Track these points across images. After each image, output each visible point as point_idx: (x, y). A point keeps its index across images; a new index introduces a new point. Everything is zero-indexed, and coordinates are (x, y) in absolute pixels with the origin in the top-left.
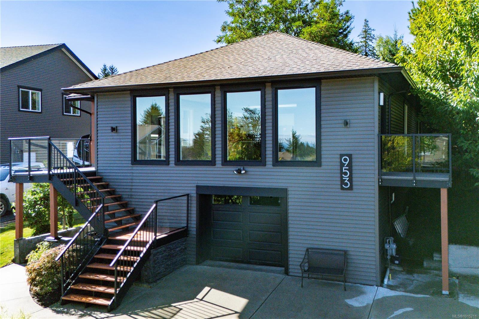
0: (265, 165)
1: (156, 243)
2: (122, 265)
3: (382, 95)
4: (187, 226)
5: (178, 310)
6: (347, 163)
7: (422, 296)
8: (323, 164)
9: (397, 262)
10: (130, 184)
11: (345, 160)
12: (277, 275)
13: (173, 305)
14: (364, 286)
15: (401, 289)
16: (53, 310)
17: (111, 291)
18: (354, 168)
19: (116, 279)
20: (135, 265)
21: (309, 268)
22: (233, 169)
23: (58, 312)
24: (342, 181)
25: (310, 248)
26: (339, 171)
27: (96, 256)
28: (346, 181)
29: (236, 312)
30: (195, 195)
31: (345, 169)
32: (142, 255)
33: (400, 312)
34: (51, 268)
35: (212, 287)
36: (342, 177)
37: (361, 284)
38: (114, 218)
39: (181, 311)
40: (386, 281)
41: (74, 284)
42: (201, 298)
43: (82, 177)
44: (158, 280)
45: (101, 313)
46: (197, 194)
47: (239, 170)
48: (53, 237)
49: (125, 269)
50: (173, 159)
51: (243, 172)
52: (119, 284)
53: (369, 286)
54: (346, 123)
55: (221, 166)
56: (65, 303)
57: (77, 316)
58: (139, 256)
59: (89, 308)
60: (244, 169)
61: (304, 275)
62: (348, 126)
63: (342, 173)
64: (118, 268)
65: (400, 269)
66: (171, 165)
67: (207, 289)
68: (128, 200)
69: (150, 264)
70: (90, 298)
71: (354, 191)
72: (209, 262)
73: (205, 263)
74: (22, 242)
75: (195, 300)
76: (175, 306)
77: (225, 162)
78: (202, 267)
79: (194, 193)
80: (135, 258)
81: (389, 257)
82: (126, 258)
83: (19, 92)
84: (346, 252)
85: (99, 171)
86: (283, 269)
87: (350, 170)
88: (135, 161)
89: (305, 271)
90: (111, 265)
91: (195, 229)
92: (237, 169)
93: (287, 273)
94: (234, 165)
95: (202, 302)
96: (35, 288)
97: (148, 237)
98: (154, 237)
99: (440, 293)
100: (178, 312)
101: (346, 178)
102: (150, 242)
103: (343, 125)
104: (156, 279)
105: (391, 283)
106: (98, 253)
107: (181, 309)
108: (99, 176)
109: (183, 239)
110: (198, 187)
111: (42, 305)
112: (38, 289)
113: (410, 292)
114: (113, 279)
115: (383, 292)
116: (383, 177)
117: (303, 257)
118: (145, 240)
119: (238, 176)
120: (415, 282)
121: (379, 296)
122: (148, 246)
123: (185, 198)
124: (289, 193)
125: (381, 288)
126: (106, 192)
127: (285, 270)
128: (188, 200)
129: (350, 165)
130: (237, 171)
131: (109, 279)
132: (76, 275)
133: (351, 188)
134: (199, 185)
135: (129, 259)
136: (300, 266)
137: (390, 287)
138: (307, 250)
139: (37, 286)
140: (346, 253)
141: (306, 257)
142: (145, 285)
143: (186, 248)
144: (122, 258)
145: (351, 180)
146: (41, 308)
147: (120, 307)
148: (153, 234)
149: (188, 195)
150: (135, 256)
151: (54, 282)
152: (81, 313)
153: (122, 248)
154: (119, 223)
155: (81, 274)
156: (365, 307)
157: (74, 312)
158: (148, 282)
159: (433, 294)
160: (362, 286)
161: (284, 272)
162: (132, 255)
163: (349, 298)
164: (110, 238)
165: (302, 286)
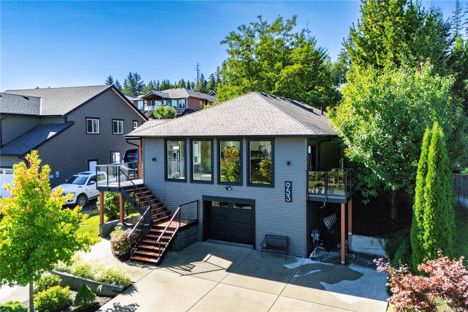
0: (242, 185)
1: (181, 229)
2: (163, 241)
3: (310, 147)
4: (197, 219)
5: (193, 266)
6: (289, 186)
7: (329, 264)
8: (275, 186)
9: (322, 244)
10: (164, 192)
11: (288, 185)
12: (249, 249)
13: (191, 263)
14: (298, 258)
15: (319, 260)
16: (127, 264)
17: (157, 255)
18: (293, 189)
19: (160, 249)
20: (169, 241)
21: (267, 246)
22: (223, 187)
23: (130, 265)
24: (286, 197)
25: (268, 235)
26: (284, 191)
27: (147, 236)
28: (288, 197)
29: (224, 269)
30: (202, 201)
31: (288, 190)
32: (173, 236)
33: (313, 272)
34: (125, 241)
35: (212, 255)
36: (286, 194)
37: (296, 256)
38: (156, 213)
39: (195, 267)
40: (311, 255)
41: (136, 251)
42: (205, 261)
43: (136, 188)
44: (181, 250)
45: (153, 266)
46: (203, 200)
47: (227, 187)
48: (121, 223)
49: (164, 244)
50: (189, 179)
51: (229, 189)
52: (161, 251)
53: (300, 258)
54: (289, 163)
55: (217, 185)
56: (133, 260)
57: (140, 268)
58: (171, 236)
59: (147, 264)
60: (230, 188)
61: (263, 250)
62: (290, 165)
63: (286, 192)
64: (161, 243)
65: (323, 248)
66: (188, 183)
67: (209, 255)
68: (163, 202)
69: (177, 241)
70: (146, 259)
71: (293, 203)
72: (209, 240)
73: (207, 241)
74: (103, 225)
75: (202, 262)
76: (192, 265)
77: (219, 182)
78: (206, 243)
79: (201, 200)
80: (169, 237)
81: (314, 241)
82: (164, 237)
83: (86, 121)
84: (288, 237)
85: (146, 184)
86: (253, 246)
87: (291, 190)
88: (166, 179)
89: (264, 248)
90: (157, 241)
91: (202, 221)
92: (226, 187)
93: (254, 248)
94: (224, 185)
95: (206, 263)
96: (116, 252)
97: (176, 225)
98: (179, 226)
99: (340, 263)
100: (193, 267)
101: (288, 195)
102: (177, 228)
103: (286, 164)
104: (180, 249)
105: (314, 256)
106: (148, 234)
107: (195, 266)
108: (146, 187)
109: (195, 227)
110: (204, 197)
111: (121, 261)
112: (118, 252)
113: (323, 262)
114: (158, 249)
115: (308, 261)
116: (309, 195)
117: (263, 239)
118: (174, 227)
119: (227, 191)
120: (329, 256)
121: (304, 263)
122: (176, 231)
123: (196, 202)
124: (256, 202)
125: (307, 259)
126: (150, 197)
127: (254, 246)
128: (198, 203)
129: (291, 188)
130: (226, 188)
131: (157, 248)
132: (138, 245)
133: (291, 201)
134: (204, 195)
135: (166, 238)
136: (261, 245)
137: (313, 259)
138: (266, 236)
139: (117, 251)
140: (287, 239)
141: (265, 240)
142: (174, 253)
143: (196, 232)
144: (163, 237)
145: (291, 196)
146: (120, 262)
147: (162, 263)
148: (179, 223)
149: (198, 201)
150: (169, 236)
151: (126, 249)
152: (142, 266)
153: (163, 231)
154: (159, 216)
155: (140, 245)
156: (294, 269)
157: (138, 266)
158: (176, 251)
159: (335, 263)
160: (297, 257)
161: (252, 248)
162: (168, 236)
163: (287, 264)
164: (154, 225)
165: (262, 256)
